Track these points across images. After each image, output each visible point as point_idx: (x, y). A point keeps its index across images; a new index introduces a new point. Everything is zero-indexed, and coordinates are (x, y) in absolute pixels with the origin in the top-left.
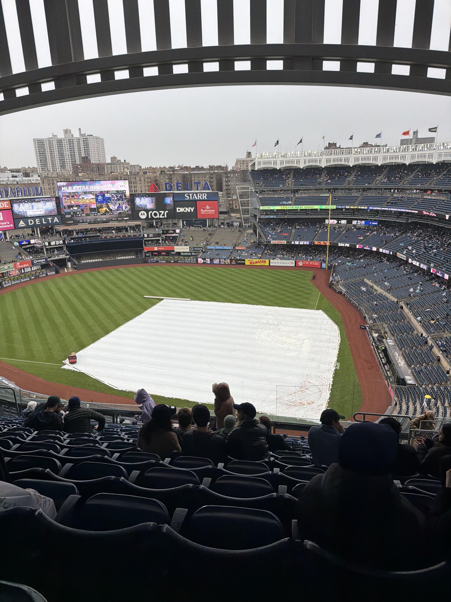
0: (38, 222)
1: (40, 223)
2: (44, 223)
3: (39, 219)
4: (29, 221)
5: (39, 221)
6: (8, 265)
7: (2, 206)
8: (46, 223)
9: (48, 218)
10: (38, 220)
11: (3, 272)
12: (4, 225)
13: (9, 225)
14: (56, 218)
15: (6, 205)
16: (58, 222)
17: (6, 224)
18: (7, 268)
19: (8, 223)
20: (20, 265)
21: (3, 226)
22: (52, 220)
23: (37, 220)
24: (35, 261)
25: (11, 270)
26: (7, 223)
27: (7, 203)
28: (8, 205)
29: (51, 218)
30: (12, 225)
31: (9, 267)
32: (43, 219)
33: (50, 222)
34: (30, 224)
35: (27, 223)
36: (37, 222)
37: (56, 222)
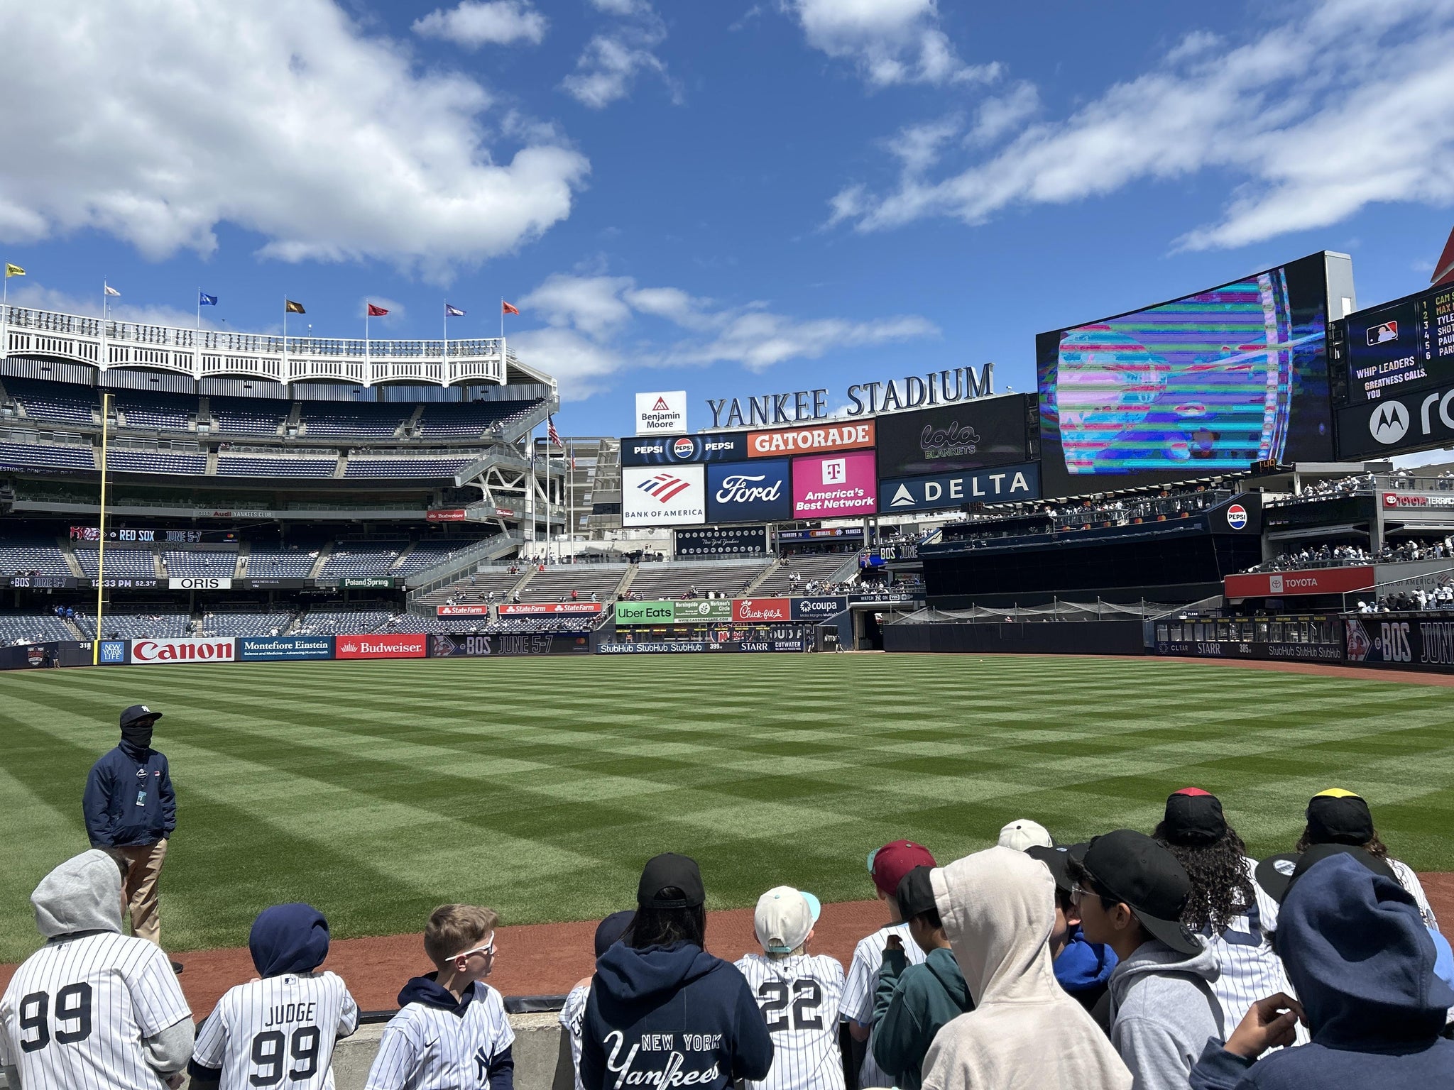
0: (957, 492)
1: (961, 496)
2: (976, 493)
3: (961, 481)
4: (928, 485)
5: (960, 488)
6: (712, 603)
7: (850, 437)
8: (983, 493)
9: (991, 477)
10: (956, 485)
11: (691, 620)
12: (847, 499)
13: (861, 498)
14: (1019, 475)
15: (861, 434)
16: (1026, 489)
17: (852, 495)
18: (708, 611)
19: (861, 493)
20: (753, 608)
21: (842, 502)
22: (1006, 484)
23: (952, 482)
24: (806, 606)
25: (719, 620)
26: (856, 494)
27: (866, 427)
28: (867, 433)
29: (1003, 476)
30: (870, 501)
31: (714, 609)
32: (975, 480)
33: (998, 491)
34: (928, 498)
35: (917, 493)
36: (953, 489)
37: (1019, 489)
